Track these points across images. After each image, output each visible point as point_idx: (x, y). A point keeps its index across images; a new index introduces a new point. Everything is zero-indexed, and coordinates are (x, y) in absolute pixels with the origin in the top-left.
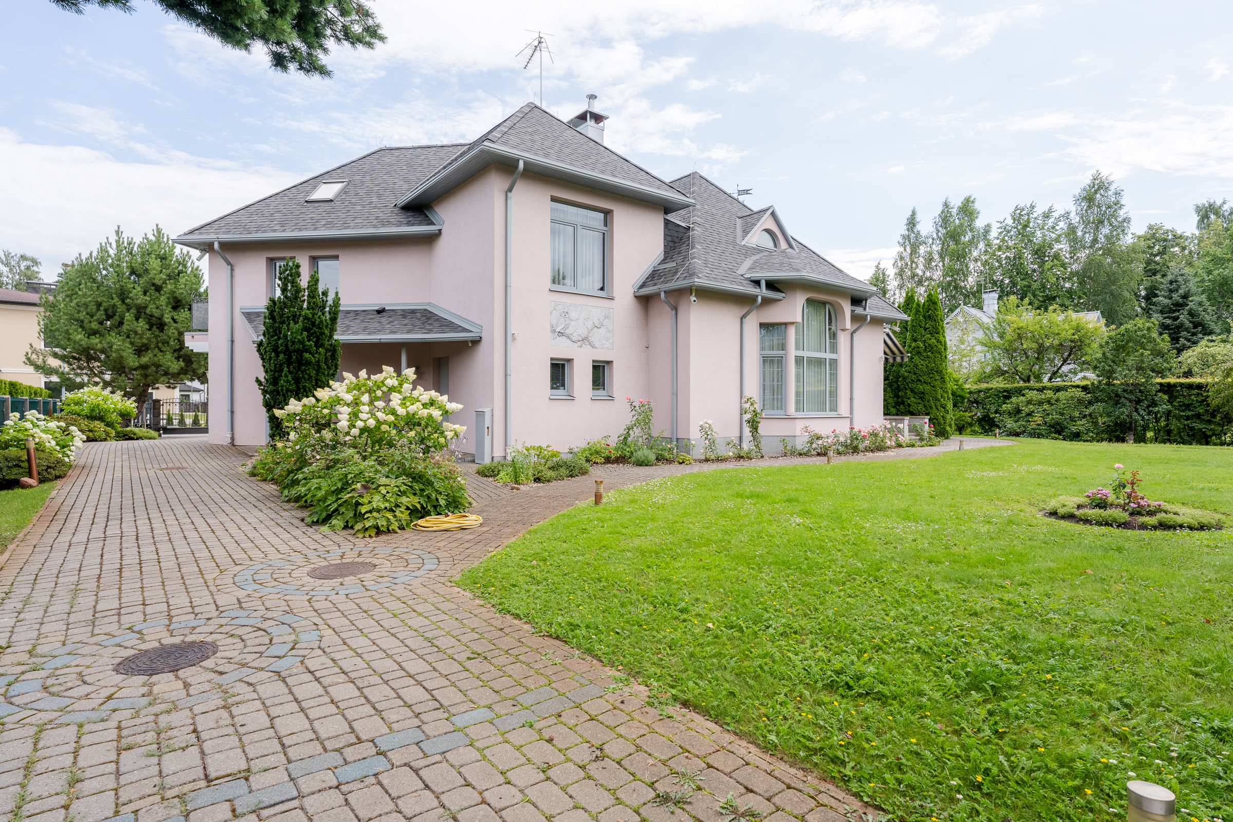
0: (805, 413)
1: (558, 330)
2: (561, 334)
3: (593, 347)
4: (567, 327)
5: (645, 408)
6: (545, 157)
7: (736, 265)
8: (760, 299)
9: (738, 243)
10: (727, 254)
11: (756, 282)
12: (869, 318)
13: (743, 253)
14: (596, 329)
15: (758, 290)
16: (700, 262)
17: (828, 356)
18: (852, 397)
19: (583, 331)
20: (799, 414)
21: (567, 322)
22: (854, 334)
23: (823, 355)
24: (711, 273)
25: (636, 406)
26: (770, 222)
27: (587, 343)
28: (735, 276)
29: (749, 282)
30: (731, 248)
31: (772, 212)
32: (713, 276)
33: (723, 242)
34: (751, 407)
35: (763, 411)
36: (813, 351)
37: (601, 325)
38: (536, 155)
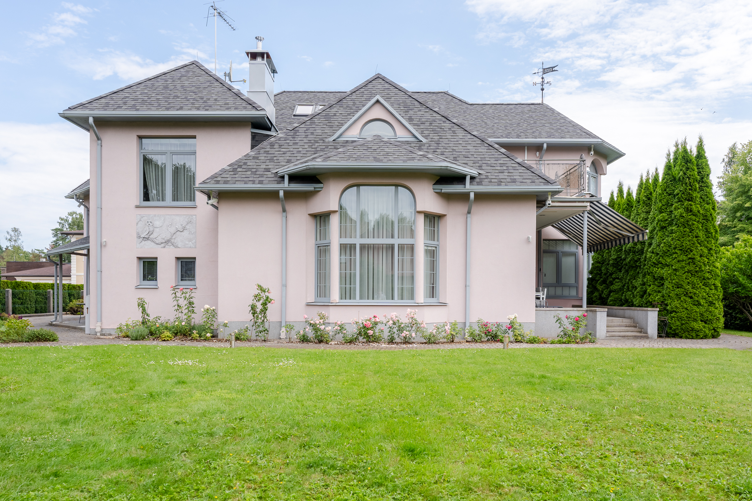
0: (348, 301)
1: (143, 236)
2: (146, 239)
3: (177, 247)
4: (150, 233)
5: (187, 295)
6: (114, 110)
7: (284, 164)
8: (281, 194)
9: (327, 140)
10: (288, 154)
11: (283, 177)
12: (472, 195)
13: (318, 149)
14: (178, 233)
15: (281, 185)
16: (229, 168)
17: (396, 241)
18: (467, 284)
19: (166, 235)
20: (348, 302)
21: (151, 229)
22: (468, 215)
23: (389, 241)
24: (229, 177)
25: (178, 294)
26: (377, 112)
27: (170, 244)
28: (262, 176)
29: (276, 179)
30: (305, 147)
31: (378, 101)
32: (228, 179)
33: (301, 143)
34: (263, 294)
35: (315, 299)
36: (374, 237)
37: (184, 229)
38: (105, 110)
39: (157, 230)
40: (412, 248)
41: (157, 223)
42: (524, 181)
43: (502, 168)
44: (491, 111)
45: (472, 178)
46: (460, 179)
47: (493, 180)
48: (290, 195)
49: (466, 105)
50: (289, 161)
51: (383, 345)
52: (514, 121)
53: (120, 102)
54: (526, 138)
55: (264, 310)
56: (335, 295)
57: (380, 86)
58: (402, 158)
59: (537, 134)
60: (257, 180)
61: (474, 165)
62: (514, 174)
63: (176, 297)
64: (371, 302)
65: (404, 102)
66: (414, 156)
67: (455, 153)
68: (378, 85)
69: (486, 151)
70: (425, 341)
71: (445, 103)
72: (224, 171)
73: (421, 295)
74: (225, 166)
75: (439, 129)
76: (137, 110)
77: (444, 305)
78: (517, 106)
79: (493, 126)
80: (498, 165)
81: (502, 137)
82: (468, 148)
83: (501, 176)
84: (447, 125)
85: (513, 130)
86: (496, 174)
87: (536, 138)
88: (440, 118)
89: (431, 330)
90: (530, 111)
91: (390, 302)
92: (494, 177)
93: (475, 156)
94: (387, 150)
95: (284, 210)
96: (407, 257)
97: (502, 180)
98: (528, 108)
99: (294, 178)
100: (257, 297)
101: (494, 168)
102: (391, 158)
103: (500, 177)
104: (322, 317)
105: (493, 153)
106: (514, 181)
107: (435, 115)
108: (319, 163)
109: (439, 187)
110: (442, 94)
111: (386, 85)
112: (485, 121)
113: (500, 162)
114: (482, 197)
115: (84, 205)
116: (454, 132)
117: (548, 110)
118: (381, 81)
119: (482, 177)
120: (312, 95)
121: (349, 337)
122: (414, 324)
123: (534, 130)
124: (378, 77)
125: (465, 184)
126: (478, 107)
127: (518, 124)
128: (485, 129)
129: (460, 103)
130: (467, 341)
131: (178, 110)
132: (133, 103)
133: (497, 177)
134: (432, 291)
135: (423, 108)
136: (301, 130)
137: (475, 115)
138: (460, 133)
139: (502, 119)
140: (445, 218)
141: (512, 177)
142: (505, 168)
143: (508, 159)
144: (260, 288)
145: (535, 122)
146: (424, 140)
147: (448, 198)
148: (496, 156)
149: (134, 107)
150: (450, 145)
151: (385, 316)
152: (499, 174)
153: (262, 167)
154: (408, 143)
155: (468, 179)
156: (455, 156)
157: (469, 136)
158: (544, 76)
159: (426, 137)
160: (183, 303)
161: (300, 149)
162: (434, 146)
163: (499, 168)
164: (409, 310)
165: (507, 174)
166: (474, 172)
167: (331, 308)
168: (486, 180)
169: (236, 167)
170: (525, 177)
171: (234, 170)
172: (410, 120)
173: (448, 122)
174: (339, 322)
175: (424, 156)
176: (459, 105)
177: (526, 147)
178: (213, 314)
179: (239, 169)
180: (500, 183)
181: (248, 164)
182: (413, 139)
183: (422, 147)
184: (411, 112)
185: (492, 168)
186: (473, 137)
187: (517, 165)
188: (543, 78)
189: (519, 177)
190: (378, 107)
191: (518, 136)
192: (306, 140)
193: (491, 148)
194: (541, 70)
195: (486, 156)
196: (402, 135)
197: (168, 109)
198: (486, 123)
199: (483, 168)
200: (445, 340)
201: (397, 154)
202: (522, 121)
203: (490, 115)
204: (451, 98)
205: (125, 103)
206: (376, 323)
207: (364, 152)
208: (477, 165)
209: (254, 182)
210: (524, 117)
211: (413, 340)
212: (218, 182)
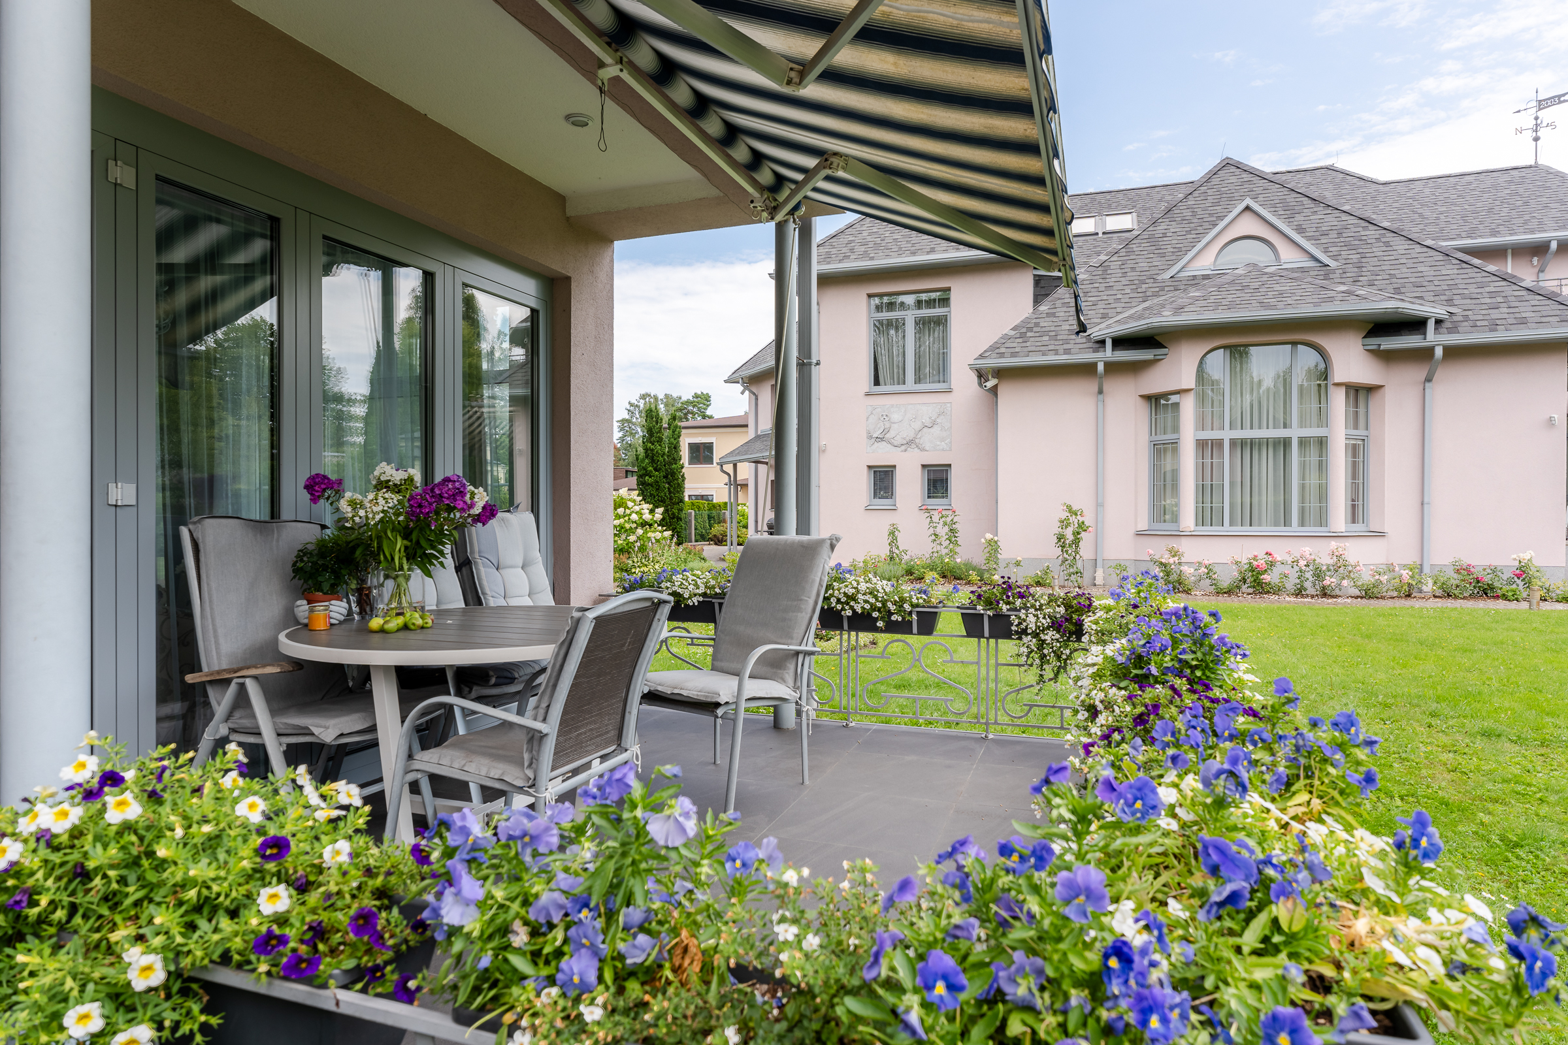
0: (1213, 528)
1: (875, 436)
2: (880, 439)
3: (923, 450)
4: (885, 431)
5: (949, 519)
6: (840, 261)
7: (1098, 321)
8: (1101, 367)
9: (1159, 278)
10: (1101, 305)
11: (1102, 342)
12: (1439, 352)
13: (1148, 294)
14: (925, 429)
15: (1100, 355)
16: (1013, 333)
17: (1294, 433)
18: (1426, 500)
19: (908, 434)
20: (1207, 530)
21: (887, 425)
22: (1427, 385)
23: (1281, 433)
24: (1016, 345)
25: (936, 518)
26: (1248, 226)
27: (913, 446)
28: (1067, 342)
29: (1090, 345)
30: (1128, 291)
31: (1248, 208)
32: (1017, 350)
33: (1118, 286)
34: (1073, 519)
35: (1150, 525)
36: (1252, 428)
37: (934, 423)
38: (829, 263)
39: (895, 426)
40: (1322, 442)
41: (895, 417)
42: (1544, 320)
43: (1494, 300)
44: (1427, 191)
45: (1439, 322)
46: (1416, 325)
47: (1479, 323)
48: (1113, 368)
49: (1374, 186)
50: (1105, 317)
51: (1288, 599)
52: (1479, 204)
53: (844, 250)
54: (1511, 235)
55: (1076, 542)
56: (1188, 520)
57: (1233, 179)
58: (1309, 300)
59: (1534, 224)
60: (1061, 349)
61: (1437, 298)
62: (1521, 309)
63: (931, 522)
64: (1247, 530)
65: (1283, 201)
66: (1331, 294)
67: (1394, 280)
68: (1231, 178)
69: (1456, 271)
70: (1357, 593)
71: (1331, 186)
72: (1006, 337)
73: (1339, 519)
74: (1007, 330)
75: (1357, 242)
76: (872, 259)
77: (1381, 535)
78: (1482, 177)
79: (1438, 218)
80: (1486, 295)
81: (1460, 237)
82: (1420, 269)
83: (1495, 314)
84: (1372, 232)
85: (1481, 223)
86: (1484, 312)
87: (1532, 232)
88: (1356, 221)
89: (1367, 578)
90: (1510, 182)
91: (1282, 530)
92: (1481, 317)
93: (1437, 283)
94: (1277, 287)
95: (1100, 392)
96: (1313, 458)
97: (1498, 322)
98: (1506, 177)
99: (1120, 342)
100: (1065, 524)
101: (1477, 301)
102: (1289, 301)
103: (1493, 317)
104: (1174, 553)
105: (1471, 275)
106: (1523, 322)
107: (1344, 217)
108: (1167, 318)
109: (1374, 342)
110: (1323, 171)
111: (1245, 175)
112: (1420, 211)
113: (1488, 289)
114: (1455, 353)
115: (751, 392)
116: (1387, 244)
117: (1551, 176)
118: (1233, 169)
119: (1455, 318)
120: (1087, 200)
121: (1225, 584)
122: (1340, 566)
123: (1527, 217)
124: (1227, 164)
125: (1425, 334)
126: (1400, 187)
127: (1490, 210)
128: (1421, 227)
129: (1362, 183)
130: (1435, 597)
131: (928, 253)
132: (863, 249)
133: (1487, 317)
134: (1355, 513)
135: (1320, 208)
136: (1114, 265)
137: (1397, 201)
138: (1400, 245)
139: (1455, 205)
140: (1382, 390)
141: (1518, 315)
142: (1500, 299)
143: (1504, 283)
144: (1070, 509)
145: (1526, 203)
146: (1333, 264)
147: (1388, 357)
148: (1479, 280)
149: (865, 255)
150: (1383, 268)
151: (1289, 553)
152: (1491, 311)
153: (1063, 327)
154: (1302, 270)
155: (1431, 325)
156: (1396, 286)
157: (1418, 249)
158: (1540, 114)
159: (1335, 258)
160: (943, 531)
161: (1119, 296)
162: (1352, 271)
163: (1488, 301)
164: (1333, 544)
165: (1506, 310)
166: (1440, 311)
167: (1183, 539)
168: (1466, 324)
169: (1024, 330)
170: (1544, 313)
171: (1022, 335)
172: (1300, 230)
173: (1371, 227)
174: (1207, 562)
175: (1349, 293)
176: (1359, 187)
177: (1510, 251)
178: (993, 547)
179: (1029, 334)
180: (1493, 326)
181: (1042, 324)
182: (1312, 264)
183: (1331, 276)
184: (1298, 217)
185: (1474, 301)
186: (1425, 249)
187: (1524, 293)
188: (1536, 118)
189: (1533, 314)
190: (1248, 216)
191: (1494, 233)
192: (1124, 281)
193: (1465, 266)
194: (1534, 104)
195: (1457, 281)
196: (1289, 256)
197: (914, 253)
198: (1421, 215)
199: (1456, 302)
200: (1395, 594)
201: (1299, 292)
202: (1498, 203)
203: (1427, 200)
204: (1342, 176)
205: (852, 250)
206: (1272, 564)
207: (1239, 294)
208: (1443, 298)
209: (1056, 352)
210: (1499, 194)
211: (1337, 592)
212: (1002, 355)
